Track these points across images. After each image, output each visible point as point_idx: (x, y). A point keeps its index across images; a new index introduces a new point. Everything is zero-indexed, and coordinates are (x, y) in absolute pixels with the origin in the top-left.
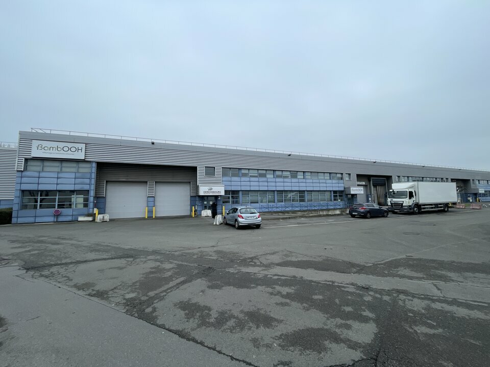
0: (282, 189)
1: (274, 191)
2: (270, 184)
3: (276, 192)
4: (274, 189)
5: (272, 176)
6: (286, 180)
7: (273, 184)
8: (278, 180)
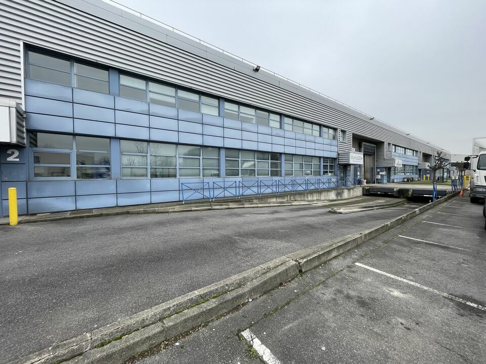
0: (237, 145)
1: (219, 148)
2: (208, 130)
3: (223, 152)
4: (219, 143)
5: (215, 112)
6: (246, 126)
7: (218, 131)
8: (228, 123)
